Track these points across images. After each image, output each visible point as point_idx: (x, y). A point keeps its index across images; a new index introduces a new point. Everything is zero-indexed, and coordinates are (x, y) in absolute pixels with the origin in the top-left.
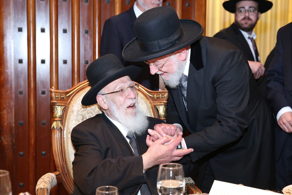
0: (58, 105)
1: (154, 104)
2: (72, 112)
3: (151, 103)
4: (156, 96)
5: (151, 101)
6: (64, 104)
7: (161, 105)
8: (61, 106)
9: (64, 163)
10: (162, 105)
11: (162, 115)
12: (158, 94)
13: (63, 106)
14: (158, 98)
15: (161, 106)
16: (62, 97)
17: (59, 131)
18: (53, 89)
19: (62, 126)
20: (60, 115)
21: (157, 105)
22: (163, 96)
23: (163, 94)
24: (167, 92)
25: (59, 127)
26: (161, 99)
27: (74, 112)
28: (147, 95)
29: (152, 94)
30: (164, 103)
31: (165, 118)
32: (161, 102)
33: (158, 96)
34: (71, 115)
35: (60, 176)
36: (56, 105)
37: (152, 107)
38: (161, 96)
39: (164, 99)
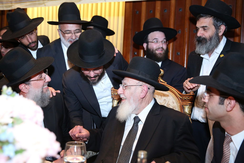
1: (182, 104)
3: (180, 103)
4: (184, 98)
7: (186, 105)
11: (187, 113)
12: (186, 96)
13: (118, 100)
14: (185, 99)
21: (184, 105)
26: (187, 101)
28: (178, 97)
29: (182, 96)
30: (189, 104)
33: (185, 98)
37: (181, 106)
38: (187, 98)
39: (190, 101)
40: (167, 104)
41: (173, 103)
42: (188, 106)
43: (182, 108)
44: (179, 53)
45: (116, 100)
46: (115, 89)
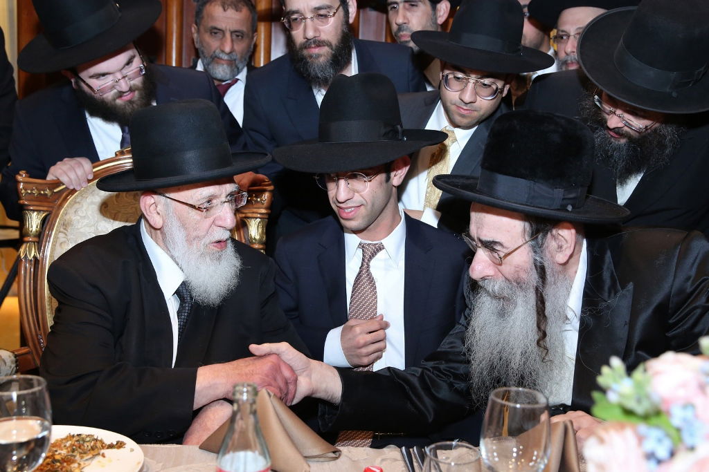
0: (31, 210)
1: (240, 215)
2: (64, 224)
6: (45, 209)
8: (39, 211)
9: (39, 329)
10: (256, 218)
11: (255, 239)
15: (253, 220)
16: (42, 192)
17: (31, 264)
19: (39, 254)
20: (37, 231)
21: (245, 218)
22: (258, 201)
23: (258, 194)
24: (268, 190)
25: (32, 255)
26: (255, 206)
27: (66, 226)
30: (261, 214)
31: (261, 246)
32: (253, 213)
34: (60, 232)
35: (29, 357)
36: (28, 210)
38: (255, 198)
39: (261, 205)
42: (259, 220)
45: (37, 211)
46: (30, 177)
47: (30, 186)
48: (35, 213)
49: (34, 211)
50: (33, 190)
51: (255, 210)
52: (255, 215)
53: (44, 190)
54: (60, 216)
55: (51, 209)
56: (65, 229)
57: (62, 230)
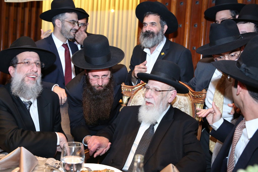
1: (194, 102)
2: (134, 101)
3: (192, 101)
5: (192, 99)
8: (127, 96)
10: (199, 103)
12: (198, 94)
13: (128, 96)
18: (123, 84)
21: (195, 103)
22: (201, 96)
23: (201, 94)
24: (203, 93)
28: (190, 94)
29: (194, 93)
32: (198, 101)
33: (197, 96)
37: (192, 104)
38: (199, 96)
39: (201, 99)
40: (178, 101)
41: (185, 101)
42: (200, 104)
43: (193, 106)
44: (195, 48)
45: (126, 96)
46: (125, 85)
47: (125, 88)
48: (126, 97)
49: (125, 96)
50: (125, 89)
51: (199, 100)
52: (199, 102)
53: (129, 89)
54: (133, 98)
55: (130, 96)
56: (134, 103)
57: (133, 103)
